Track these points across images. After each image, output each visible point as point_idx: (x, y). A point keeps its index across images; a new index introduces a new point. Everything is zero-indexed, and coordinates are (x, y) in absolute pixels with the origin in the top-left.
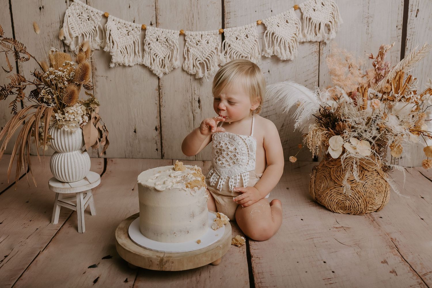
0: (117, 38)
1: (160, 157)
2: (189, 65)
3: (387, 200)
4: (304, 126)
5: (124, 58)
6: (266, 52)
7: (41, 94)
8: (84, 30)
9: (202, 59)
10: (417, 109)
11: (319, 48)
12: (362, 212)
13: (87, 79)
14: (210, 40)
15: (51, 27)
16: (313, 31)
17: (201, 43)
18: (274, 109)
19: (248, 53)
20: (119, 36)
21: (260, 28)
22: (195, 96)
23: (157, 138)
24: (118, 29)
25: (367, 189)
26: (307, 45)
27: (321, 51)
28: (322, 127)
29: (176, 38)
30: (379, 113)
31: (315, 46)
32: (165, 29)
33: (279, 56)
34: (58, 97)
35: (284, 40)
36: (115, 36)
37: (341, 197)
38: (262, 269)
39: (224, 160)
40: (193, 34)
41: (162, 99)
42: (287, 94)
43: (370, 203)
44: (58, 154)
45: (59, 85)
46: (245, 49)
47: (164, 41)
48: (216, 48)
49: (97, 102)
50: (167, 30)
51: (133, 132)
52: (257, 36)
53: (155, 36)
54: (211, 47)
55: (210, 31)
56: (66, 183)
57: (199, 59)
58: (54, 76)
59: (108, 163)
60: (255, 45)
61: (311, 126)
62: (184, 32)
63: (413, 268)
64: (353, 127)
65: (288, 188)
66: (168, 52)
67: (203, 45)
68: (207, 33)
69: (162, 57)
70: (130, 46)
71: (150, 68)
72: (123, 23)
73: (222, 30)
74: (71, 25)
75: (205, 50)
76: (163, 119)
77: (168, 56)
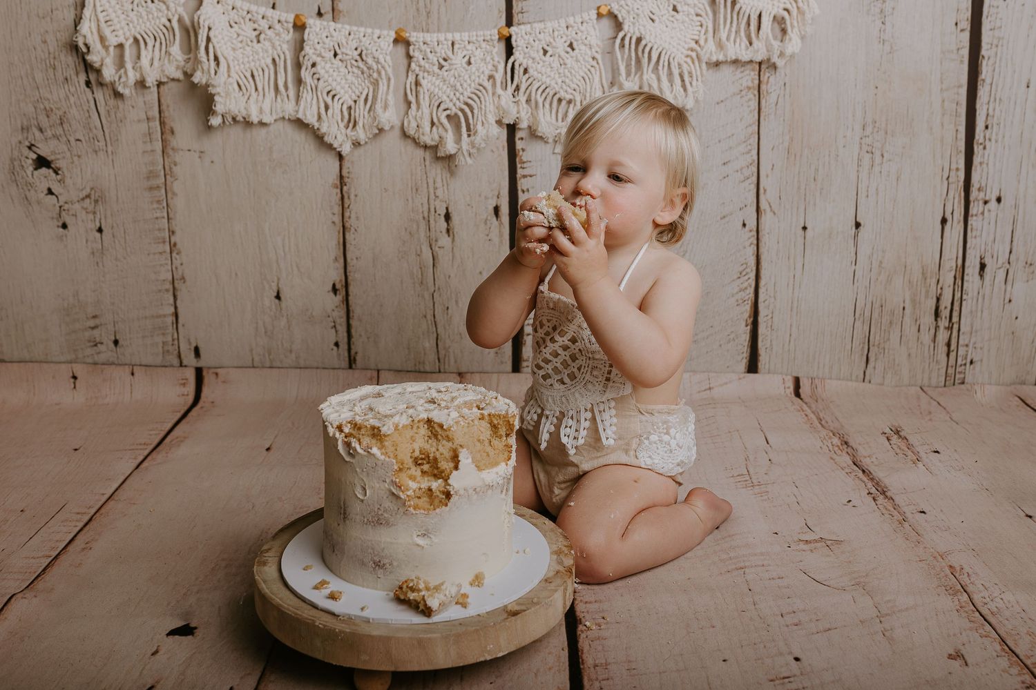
0: (227, 49)
1: (345, 364)
2: (419, 121)
5: (246, 102)
8: (138, 27)
9: (454, 105)
11: (757, 77)
14: (475, 56)
15: (51, 19)
16: (743, 34)
17: (450, 64)
19: (574, 90)
20: (233, 44)
21: (606, 23)
22: (436, 203)
23: (335, 314)
24: (231, 26)
26: (726, 71)
27: (763, 87)
29: (383, 49)
31: (748, 72)
32: (356, 25)
35: (666, 60)
36: (222, 43)
39: (550, 367)
40: (429, 39)
41: (348, 210)
46: (567, 81)
47: (352, 59)
48: (491, 77)
50: (362, 29)
51: (273, 298)
52: (597, 45)
53: (329, 43)
54: (477, 74)
55: (475, 33)
57: (446, 107)
59: (206, 381)
60: (592, 69)
62: (407, 35)
66: (365, 88)
67: (456, 69)
68: (466, 36)
69: (349, 100)
70: (263, 70)
71: (316, 128)
72: (243, 10)
73: (507, 29)
74: (104, 13)
75: (462, 82)
76: (351, 264)
77: (363, 97)
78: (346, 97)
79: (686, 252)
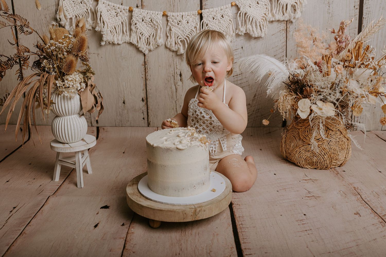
0: (107, 19)
1: (147, 125)
2: (171, 43)
3: (349, 155)
4: (275, 93)
5: (113, 37)
6: (239, 30)
7: (43, 64)
8: (77, 12)
9: (183, 37)
10: (374, 74)
11: (286, 26)
12: (327, 167)
13: (84, 50)
14: (190, 20)
15: (48, 10)
16: (281, 11)
17: (181, 23)
18: (247, 81)
19: (224, 31)
20: (108, 17)
21: (234, 9)
22: (177, 70)
23: (143, 108)
24: (108, 11)
25: (332, 146)
26: (275, 24)
27: (288, 29)
28: (291, 92)
29: (159, 18)
30: (342, 78)
31: (283, 24)
32: (149, 10)
33: (251, 33)
34: (58, 66)
35: (255, 19)
36: (105, 17)
37: (309, 154)
38: (242, 214)
39: (201, 128)
40: (174, 14)
41: (147, 73)
42: (259, 65)
43: (334, 158)
44: (59, 117)
45: (59, 56)
46: (221, 28)
47: (149, 22)
48: (195, 27)
49: (92, 71)
50: (152, 12)
51: (122, 103)
52: (231, 16)
53: (141, 16)
54: (190, 26)
55: (190, 12)
56: (66, 143)
57: (180, 37)
58: (55, 47)
59: (100, 131)
60: (230, 24)
61: (281, 92)
62: (167, 13)
63: (374, 210)
64: (318, 92)
65: (261, 150)
66: (153, 31)
67: (183, 25)
68: (187, 13)
69: (148, 36)
70: (118, 26)
71: (136, 45)
72: (112, 6)
73: (201, 11)
74: (66, 8)
75: (186, 29)
76: (148, 92)
77: (152, 35)
78: (146, 35)
79: (262, 86)
